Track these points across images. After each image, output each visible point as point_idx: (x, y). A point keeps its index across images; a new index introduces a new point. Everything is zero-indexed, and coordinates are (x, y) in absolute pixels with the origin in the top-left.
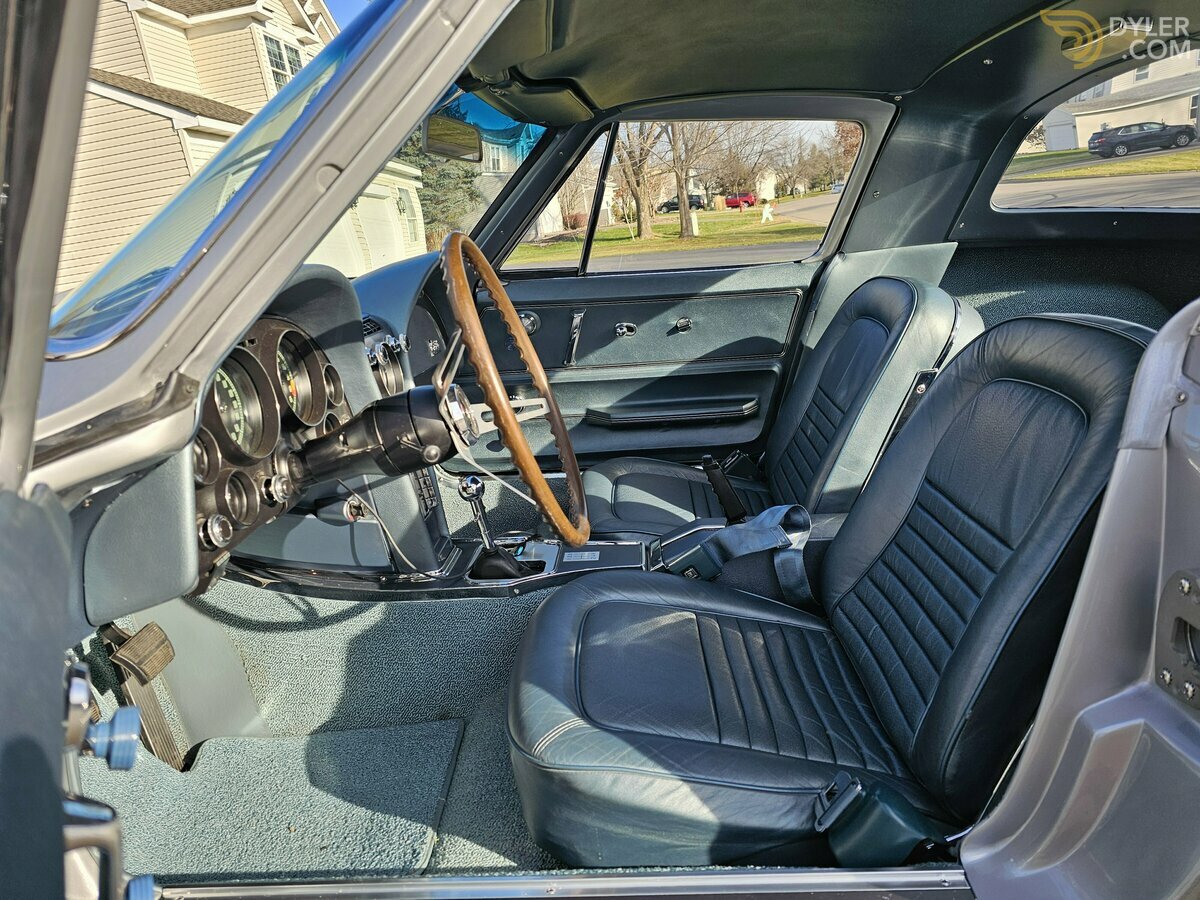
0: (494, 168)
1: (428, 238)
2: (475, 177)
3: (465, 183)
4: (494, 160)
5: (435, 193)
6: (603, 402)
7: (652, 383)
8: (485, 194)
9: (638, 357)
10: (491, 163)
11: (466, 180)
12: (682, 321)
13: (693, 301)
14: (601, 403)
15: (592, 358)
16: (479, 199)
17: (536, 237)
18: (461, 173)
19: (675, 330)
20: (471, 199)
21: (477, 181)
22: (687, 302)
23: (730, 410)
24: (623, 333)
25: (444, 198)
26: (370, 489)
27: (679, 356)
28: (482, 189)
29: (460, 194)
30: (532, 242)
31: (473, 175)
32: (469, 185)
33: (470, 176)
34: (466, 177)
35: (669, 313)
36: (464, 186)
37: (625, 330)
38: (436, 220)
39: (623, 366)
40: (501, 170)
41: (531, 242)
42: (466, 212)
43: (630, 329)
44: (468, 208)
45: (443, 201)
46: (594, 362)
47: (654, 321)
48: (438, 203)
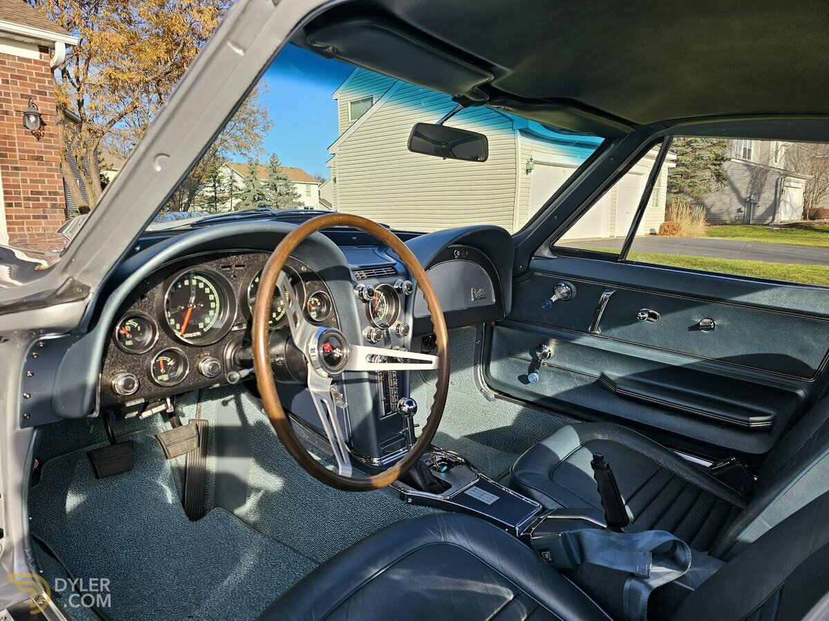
0: (744, 157)
1: (668, 206)
2: (724, 161)
3: (714, 165)
4: (745, 149)
5: (686, 170)
6: (617, 371)
7: (665, 368)
8: (732, 179)
9: (656, 341)
10: (742, 151)
11: (716, 162)
12: (706, 320)
13: (721, 305)
14: (614, 373)
15: (615, 332)
16: (725, 182)
17: (771, 222)
18: (712, 156)
19: (697, 327)
20: (718, 180)
21: (725, 165)
22: (713, 305)
23: (737, 418)
24: (644, 318)
25: (692, 175)
26: (345, 384)
27: (698, 352)
28: (729, 173)
29: (707, 174)
30: (768, 225)
31: (723, 159)
32: (718, 167)
33: (720, 159)
34: (716, 160)
35: (694, 310)
36: (712, 167)
37: (646, 315)
38: (682, 192)
39: (641, 346)
40: (752, 161)
41: (766, 225)
42: (710, 191)
43: (651, 315)
44: (713, 187)
45: (692, 177)
46: (616, 336)
47: (678, 315)
48: (687, 178)
